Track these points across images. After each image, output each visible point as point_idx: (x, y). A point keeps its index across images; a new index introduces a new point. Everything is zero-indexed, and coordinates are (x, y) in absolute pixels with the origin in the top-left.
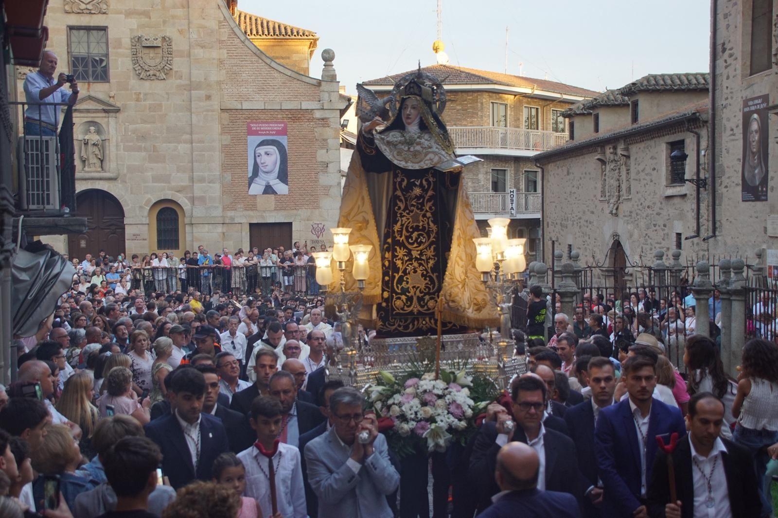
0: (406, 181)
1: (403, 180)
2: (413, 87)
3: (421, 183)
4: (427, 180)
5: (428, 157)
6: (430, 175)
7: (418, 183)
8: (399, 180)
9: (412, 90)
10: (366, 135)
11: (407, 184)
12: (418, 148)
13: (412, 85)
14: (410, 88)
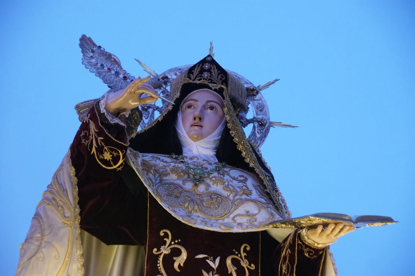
0: (184, 255)
1: (177, 253)
2: (209, 71)
3: (223, 264)
4: (235, 262)
5: (241, 210)
6: (243, 255)
7: (215, 265)
8: (165, 250)
9: (206, 75)
10: (109, 118)
11: (186, 263)
12: (217, 188)
13: (207, 66)
14: (202, 71)
